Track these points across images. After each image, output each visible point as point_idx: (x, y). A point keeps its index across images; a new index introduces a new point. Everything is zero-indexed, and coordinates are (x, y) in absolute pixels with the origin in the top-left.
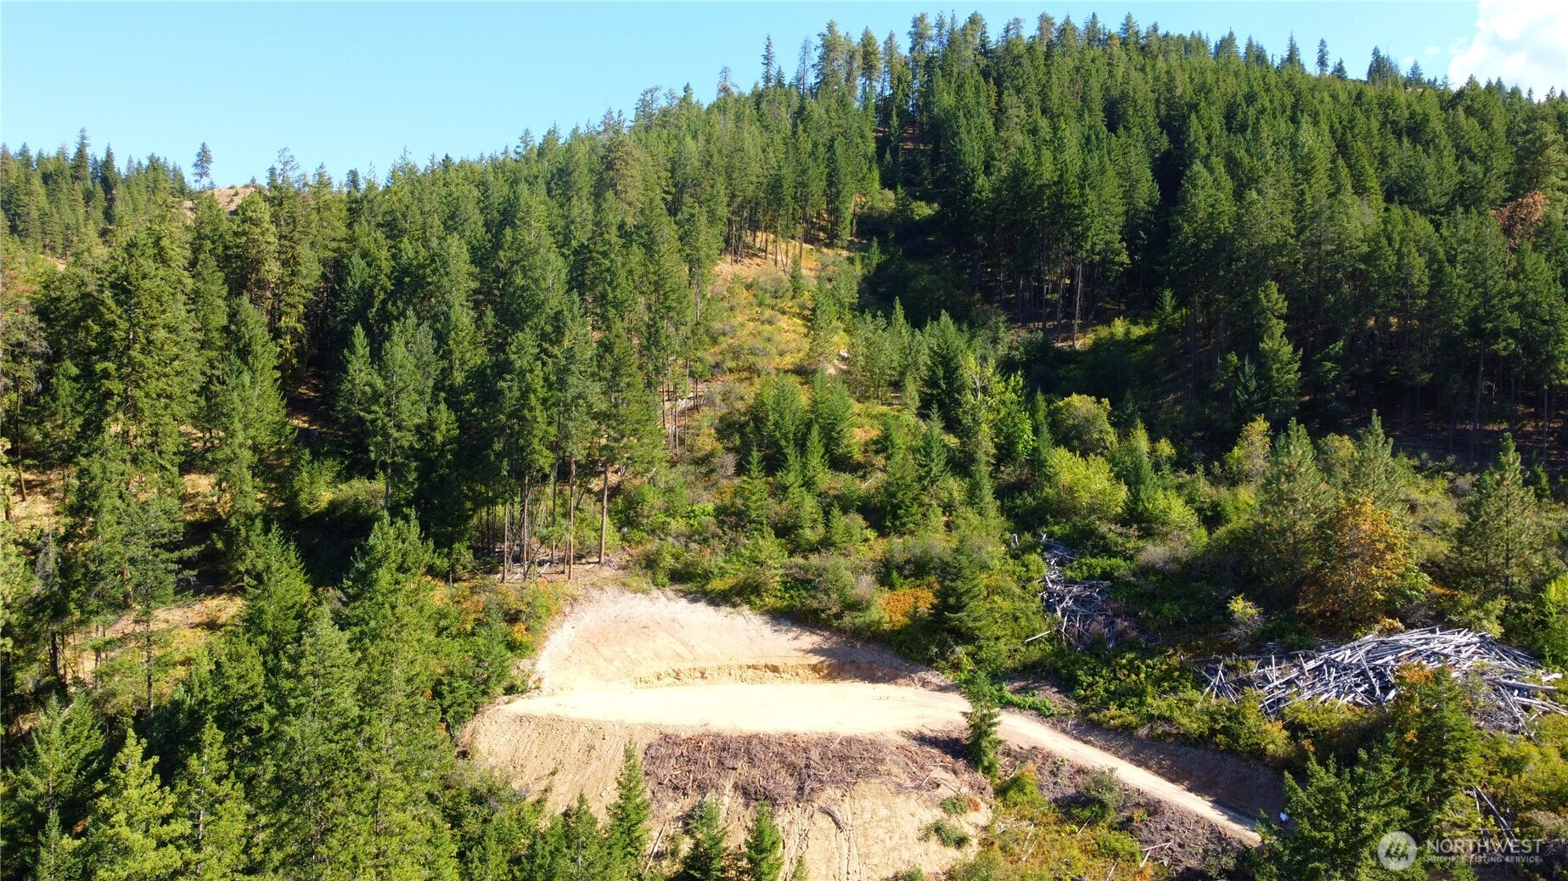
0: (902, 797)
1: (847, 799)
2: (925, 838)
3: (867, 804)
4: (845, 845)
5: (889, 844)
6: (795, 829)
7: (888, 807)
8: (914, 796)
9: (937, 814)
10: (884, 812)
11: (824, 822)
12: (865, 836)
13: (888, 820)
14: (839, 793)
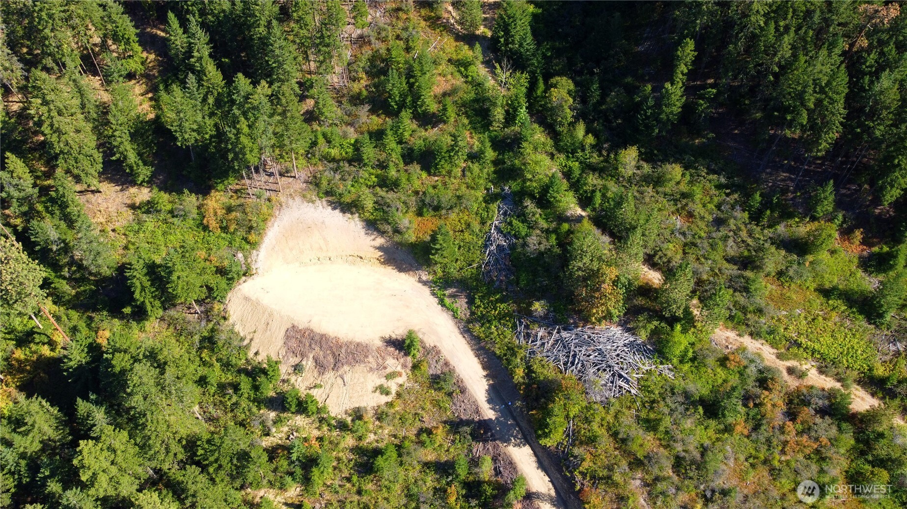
0: (371, 373)
1: (350, 372)
2: (375, 392)
3: (357, 375)
4: (345, 391)
5: (360, 393)
6: (330, 382)
7: (364, 378)
8: (376, 373)
9: (383, 381)
10: (362, 380)
11: (340, 381)
12: (353, 389)
13: (362, 383)
14: (348, 368)
